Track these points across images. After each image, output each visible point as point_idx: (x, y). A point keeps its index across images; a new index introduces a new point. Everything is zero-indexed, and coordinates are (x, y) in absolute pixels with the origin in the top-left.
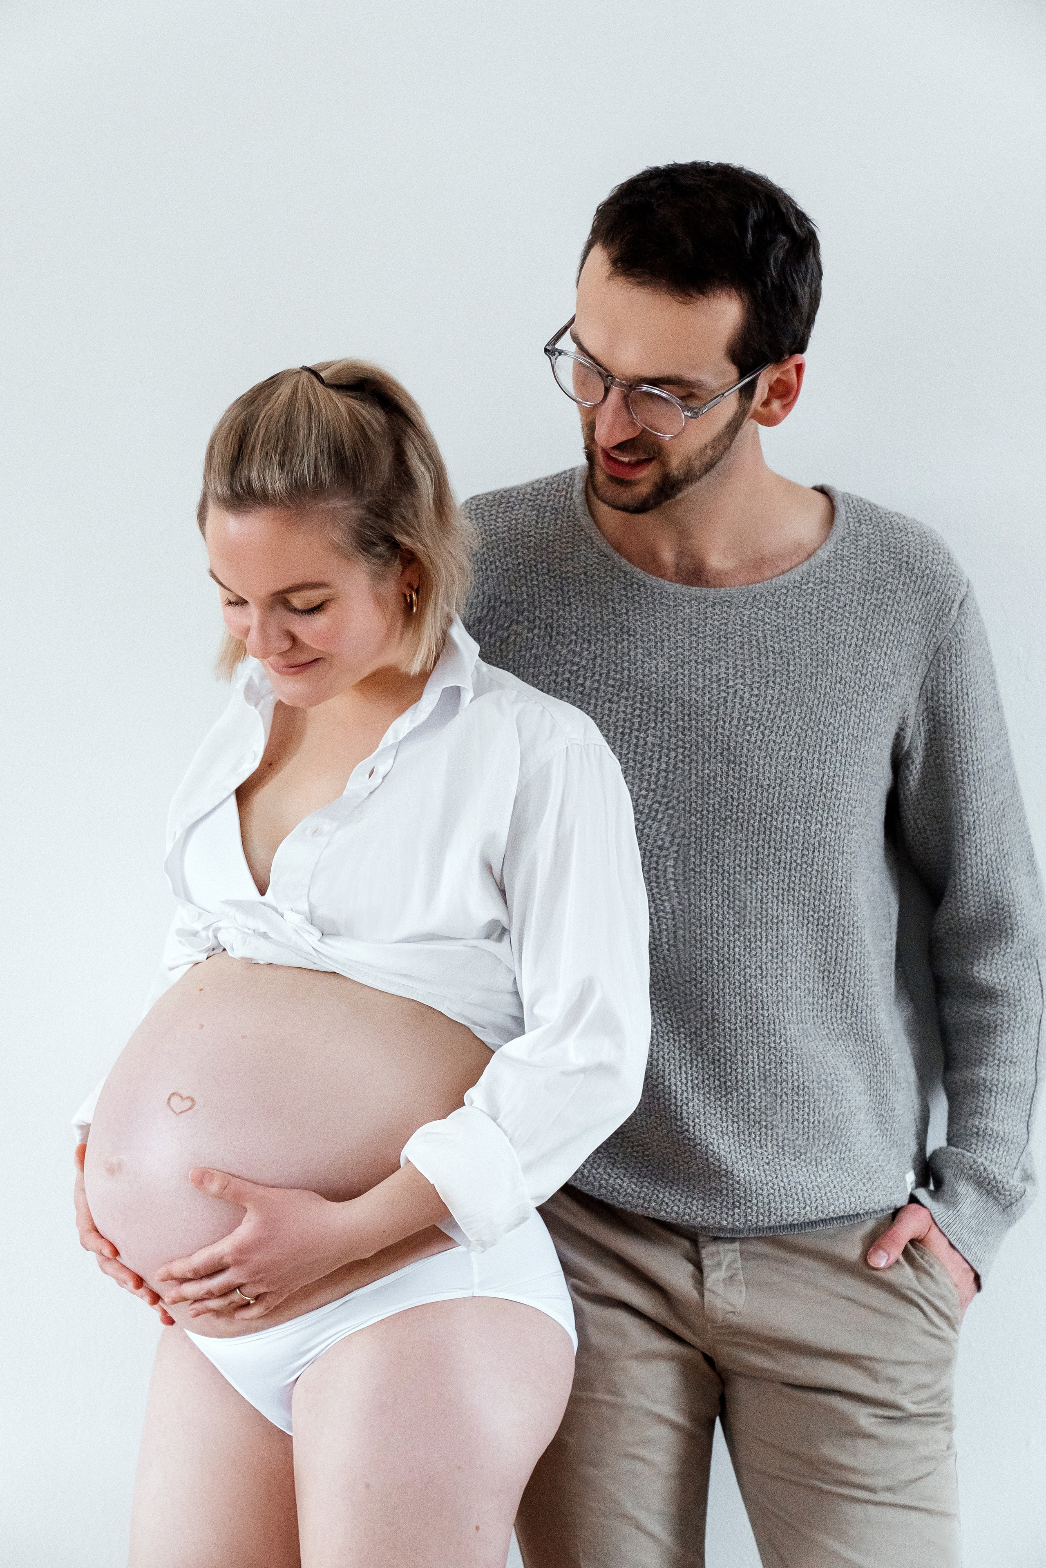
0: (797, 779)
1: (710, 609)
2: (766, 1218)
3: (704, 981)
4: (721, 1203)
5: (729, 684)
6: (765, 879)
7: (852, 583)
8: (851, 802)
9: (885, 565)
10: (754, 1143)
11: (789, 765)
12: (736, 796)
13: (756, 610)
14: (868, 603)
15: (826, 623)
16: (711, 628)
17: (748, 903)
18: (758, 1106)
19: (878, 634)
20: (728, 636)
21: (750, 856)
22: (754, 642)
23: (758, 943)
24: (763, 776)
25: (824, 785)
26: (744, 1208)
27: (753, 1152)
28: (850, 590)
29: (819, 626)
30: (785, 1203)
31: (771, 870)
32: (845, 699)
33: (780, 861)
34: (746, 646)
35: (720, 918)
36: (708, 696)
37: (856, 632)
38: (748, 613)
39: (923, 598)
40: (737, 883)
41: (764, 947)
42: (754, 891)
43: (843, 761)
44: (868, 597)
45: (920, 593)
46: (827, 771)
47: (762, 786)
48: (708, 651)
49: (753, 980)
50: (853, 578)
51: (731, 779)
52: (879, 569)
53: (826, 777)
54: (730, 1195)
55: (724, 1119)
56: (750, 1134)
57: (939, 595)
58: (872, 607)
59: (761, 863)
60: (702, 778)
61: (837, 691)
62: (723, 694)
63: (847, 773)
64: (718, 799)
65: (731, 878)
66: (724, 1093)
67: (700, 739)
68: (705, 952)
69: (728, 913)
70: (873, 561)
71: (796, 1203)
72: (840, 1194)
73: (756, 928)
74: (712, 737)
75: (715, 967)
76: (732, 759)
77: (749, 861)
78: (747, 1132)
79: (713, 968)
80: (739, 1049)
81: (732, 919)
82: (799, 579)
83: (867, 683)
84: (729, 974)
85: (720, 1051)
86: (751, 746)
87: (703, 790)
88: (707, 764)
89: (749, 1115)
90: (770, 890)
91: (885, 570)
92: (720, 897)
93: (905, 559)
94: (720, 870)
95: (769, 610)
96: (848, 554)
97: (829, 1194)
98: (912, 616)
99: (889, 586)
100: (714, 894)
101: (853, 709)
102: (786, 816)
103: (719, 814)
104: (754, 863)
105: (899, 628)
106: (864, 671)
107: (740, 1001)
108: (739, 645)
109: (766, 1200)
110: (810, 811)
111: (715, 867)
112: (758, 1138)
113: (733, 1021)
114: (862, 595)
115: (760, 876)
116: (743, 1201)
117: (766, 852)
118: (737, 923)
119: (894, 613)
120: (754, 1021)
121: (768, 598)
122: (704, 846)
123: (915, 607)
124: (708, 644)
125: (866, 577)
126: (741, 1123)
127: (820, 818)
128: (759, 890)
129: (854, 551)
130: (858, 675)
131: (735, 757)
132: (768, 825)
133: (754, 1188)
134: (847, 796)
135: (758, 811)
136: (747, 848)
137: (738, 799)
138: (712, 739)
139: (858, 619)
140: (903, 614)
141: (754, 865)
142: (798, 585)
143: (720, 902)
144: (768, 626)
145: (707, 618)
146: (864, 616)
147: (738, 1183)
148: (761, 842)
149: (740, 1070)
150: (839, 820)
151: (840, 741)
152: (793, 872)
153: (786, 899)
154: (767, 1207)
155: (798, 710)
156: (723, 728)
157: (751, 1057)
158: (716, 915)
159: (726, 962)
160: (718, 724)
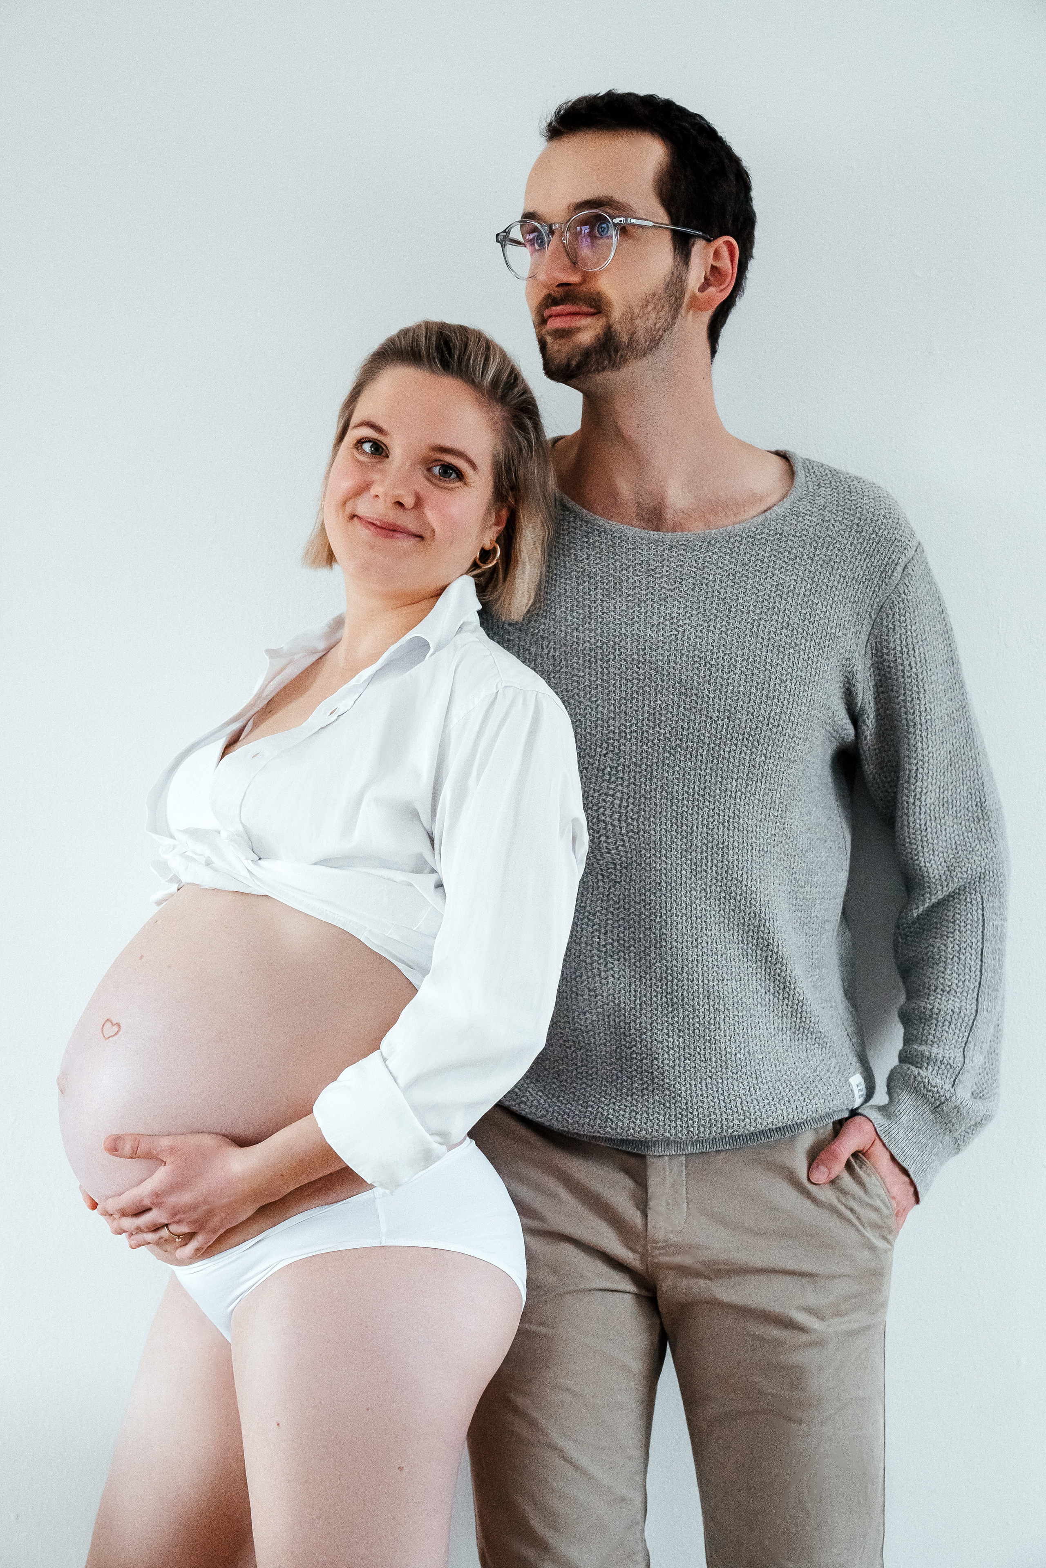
0: (746, 713)
1: (667, 551)
2: (707, 1130)
3: (653, 902)
4: (664, 1116)
5: (679, 624)
6: (712, 806)
7: (804, 538)
8: (795, 739)
9: (837, 524)
10: (699, 1057)
11: (738, 699)
12: (686, 726)
13: (711, 554)
14: (817, 558)
15: (777, 572)
16: (668, 569)
17: (695, 828)
18: (702, 1022)
19: (824, 587)
20: (683, 577)
21: (698, 783)
22: (704, 586)
23: (704, 867)
24: (713, 708)
25: (771, 720)
26: (686, 1119)
27: (697, 1066)
28: (802, 543)
29: (769, 574)
30: (724, 1116)
31: (718, 797)
32: (793, 643)
33: (727, 789)
34: (697, 589)
35: (669, 842)
36: (662, 632)
37: (804, 583)
38: (703, 556)
39: (868, 560)
40: (685, 809)
41: (709, 871)
42: (700, 817)
43: (791, 700)
44: (818, 552)
45: (865, 555)
46: (774, 707)
47: (711, 718)
48: (663, 590)
49: (698, 902)
50: (805, 533)
51: (682, 709)
52: (831, 527)
53: (773, 713)
54: (673, 1107)
55: (671, 1034)
56: (695, 1048)
57: (882, 558)
58: (821, 562)
59: (708, 791)
60: (655, 708)
61: (783, 636)
62: (674, 632)
63: (793, 711)
64: (669, 728)
65: (680, 804)
66: (670, 1009)
67: (653, 672)
68: (654, 874)
69: (677, 838)
70: (827, 519)
71: (736, 1115)
72: (778, 1105)
73: (702, 852)
74: (665, 670)
75: (663, 889)
76: (684, 691)
77: (697, 788)
78: (692, 1046)
79: (661, 889)
80: (685, 967)
81: (680, 844)
82: (754, 530)
83: (815, 630)
84: (676, 895)
85: (667, 969)
86: (701, 680)
87: (655, 720)
88: (659, 696)
89: (694, 1030)
90: (716, 817)
91: (836, 528)
92: (669, 822)
93: (856, 521)
94: (669, 796)
95: (723, 555)
96: (804, 511)
97: (767, 1106)
98: (856, 575)
99: (838, 545)
100: (663, 819)
101: (802, 653)
102: (734, 747)
103: (669, 743)
104: (702, 791)
105: (844, 585)
106: (812, 620)
107: (686, 921)
108: (692, 587)
109: (706, 1112)
110: (755, 743)
111: (664, 793)
112: (703, 1052)
113: (680, 940)
114: (813, 550)
115: (707, 803)
116: (684, 1113)
117: (713, 781)
118: (684, 847)
119: (840, 570)
120: (699, 940)
121: (722, 543)
122: (655, 773)
123: (859, 568)
124: (664, 584)
125: (819, 534)
126: (687, 1037)
127: (764, 751)
128: (706, 816)
129: (810, 509)
130: (806, 622)
131: (686, 689)
132: (716, 755)
133: (695, 1101)
134: (792, 733)
135: (707, 741)
136: (695, 776)
137: (688, 728)
138: (665, 672)
139: (807, 572)
140: (849, 572)
141: (702, 792)
142: (752, 535)
143: (669, 827)
144: (720, 571)
145: (664, 560)
146: (813, 569)
147: (680, 1096)
148: (708, 771)
149: (686, 987)
150: (781, 755)
151: (789, 681)
152: (738, 800)
153: (731, 826)
154: (708, 1119)
155: (740, 652)
156: (675, 662)
157: (696, 974)
158: (665, 839)
159: (673, 884)
160: (670, 658)
